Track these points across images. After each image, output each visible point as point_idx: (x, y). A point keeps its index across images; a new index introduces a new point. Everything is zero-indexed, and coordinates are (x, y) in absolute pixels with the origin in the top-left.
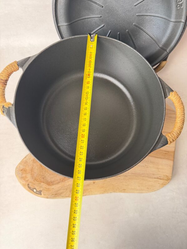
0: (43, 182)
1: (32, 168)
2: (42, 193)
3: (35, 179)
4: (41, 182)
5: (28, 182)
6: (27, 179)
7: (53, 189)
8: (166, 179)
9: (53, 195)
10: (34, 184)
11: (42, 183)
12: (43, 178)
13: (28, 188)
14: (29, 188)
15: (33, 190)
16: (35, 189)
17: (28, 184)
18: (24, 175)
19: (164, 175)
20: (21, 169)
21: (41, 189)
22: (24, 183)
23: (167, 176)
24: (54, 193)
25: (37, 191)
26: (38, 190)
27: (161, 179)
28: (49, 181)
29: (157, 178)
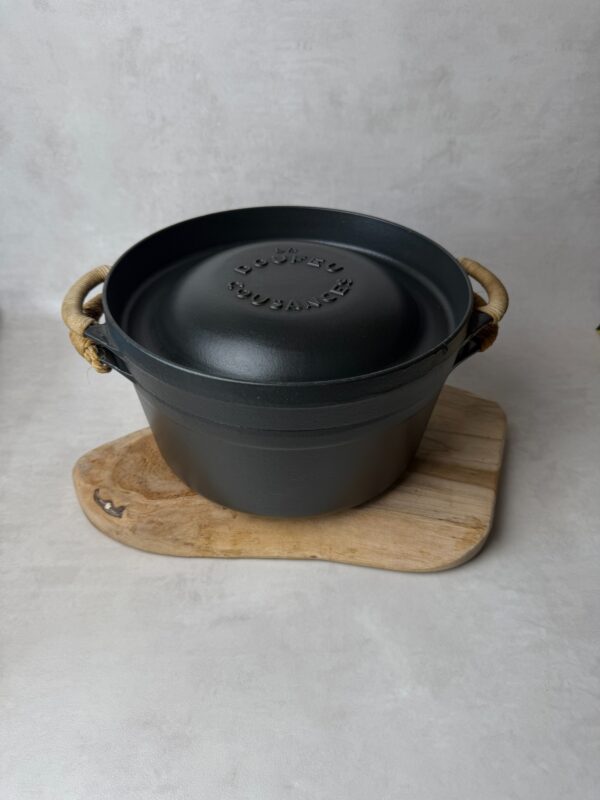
0: (138, 491)
1: (121, 460)
2: (125, 513)
3: (119, 482)
4: (131, 490)
5: (100, 484)
6: (98, 479)
7: (157, 506)
8: (475, 525)
9: (152, 522)
10: (112, 491)
11: (133, 493)
12: (140, 483)
13: (93, 501)
14: (96, 498)
15: (103, 506)
16: (110, 501)
17: (97, 490)
18: (94, 471)
19: (467, 517)
20: (93, 459)
21: (126, 504)
22: (89, 486)
23: (475, 518)
24: (155, 519)
25: (113, 508)
26: (117, 506)
27: (457, 523)
28: (153, 490)
29: (448, 521)
